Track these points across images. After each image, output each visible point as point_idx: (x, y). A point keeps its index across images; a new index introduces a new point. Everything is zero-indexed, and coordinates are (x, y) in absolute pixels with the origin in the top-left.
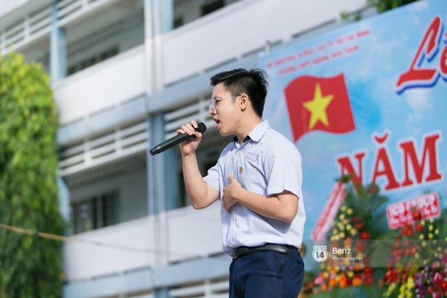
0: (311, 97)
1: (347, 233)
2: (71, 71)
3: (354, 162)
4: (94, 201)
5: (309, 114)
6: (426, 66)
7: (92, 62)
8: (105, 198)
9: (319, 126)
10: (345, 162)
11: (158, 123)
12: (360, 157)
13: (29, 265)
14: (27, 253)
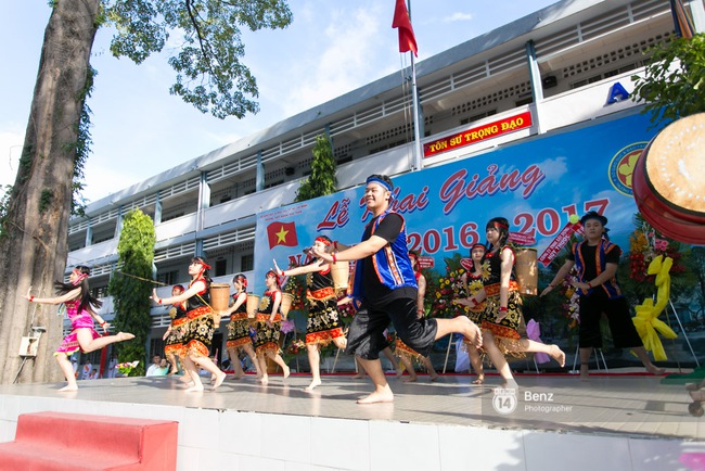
0: (279, 231)
1: (293, 287)
2: (162, 221)
3: (297, 259)
4: (167, 274)
5: (278, 237)
6: (331, 220)
7: (172, 218)
8: (172, 273)
9: (282, 243)
10: (292, 258)
11: (200, 243)
12: (299, 256)
13: (136, 299)
14: (135, 294)
